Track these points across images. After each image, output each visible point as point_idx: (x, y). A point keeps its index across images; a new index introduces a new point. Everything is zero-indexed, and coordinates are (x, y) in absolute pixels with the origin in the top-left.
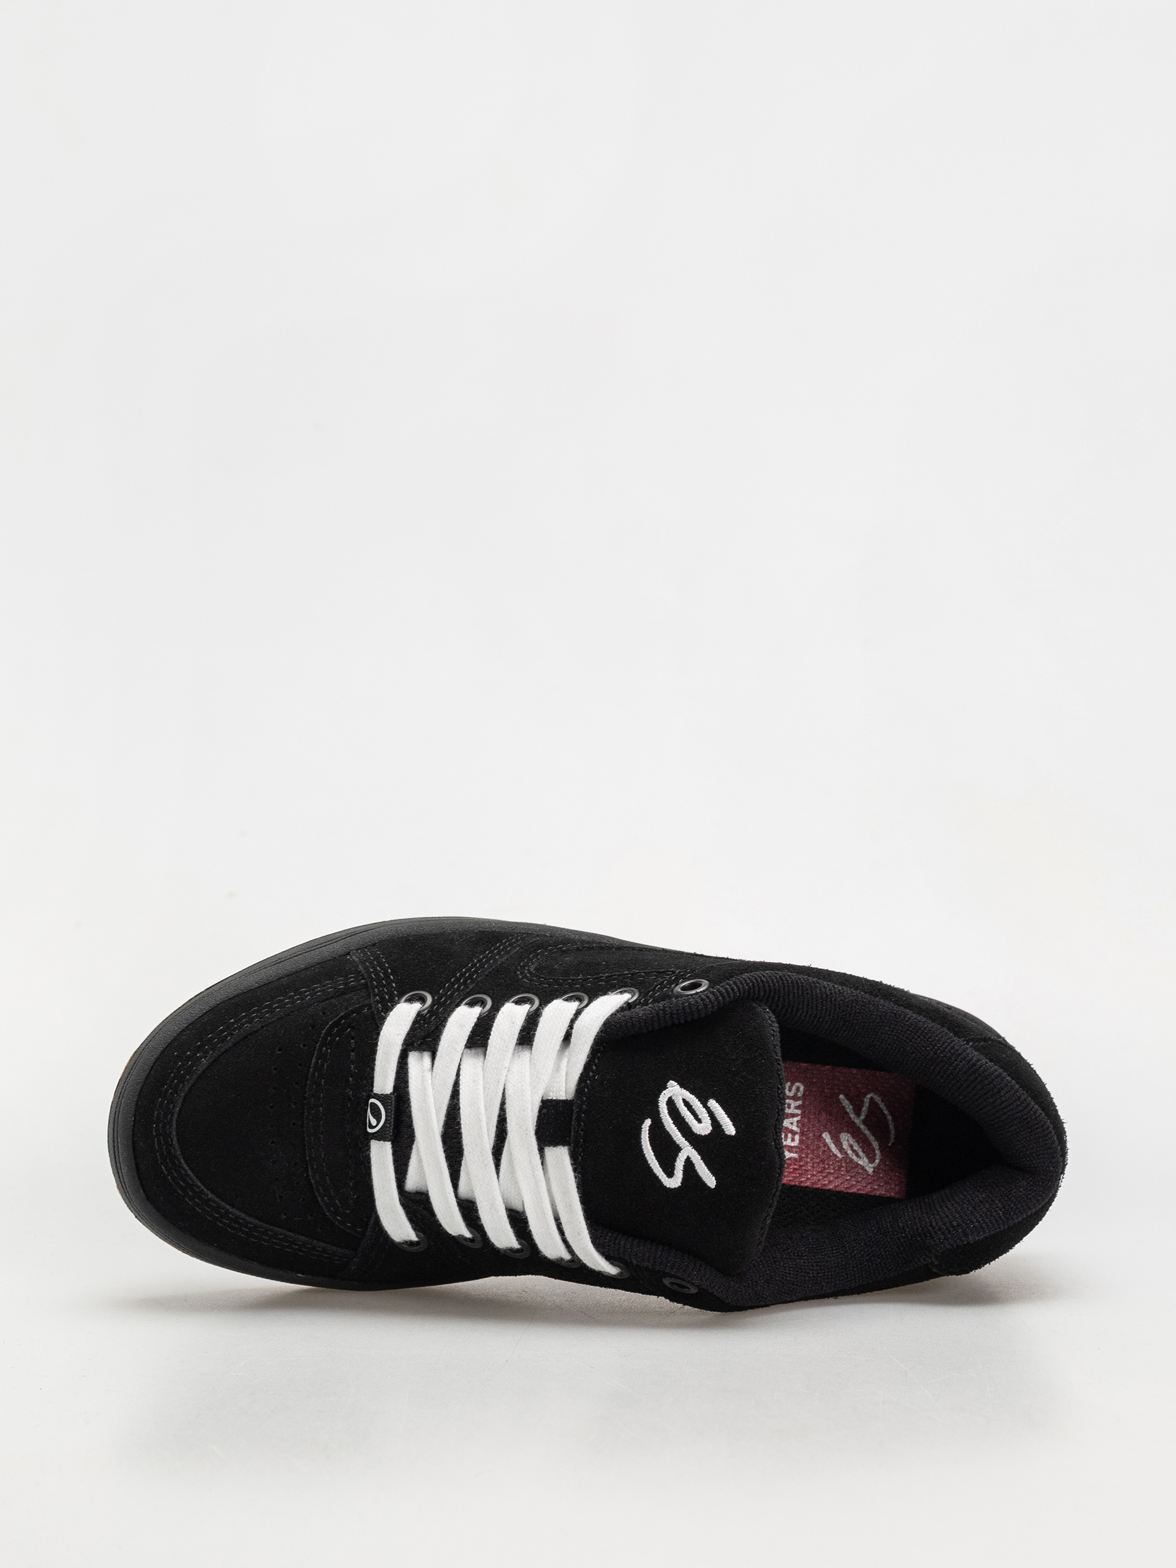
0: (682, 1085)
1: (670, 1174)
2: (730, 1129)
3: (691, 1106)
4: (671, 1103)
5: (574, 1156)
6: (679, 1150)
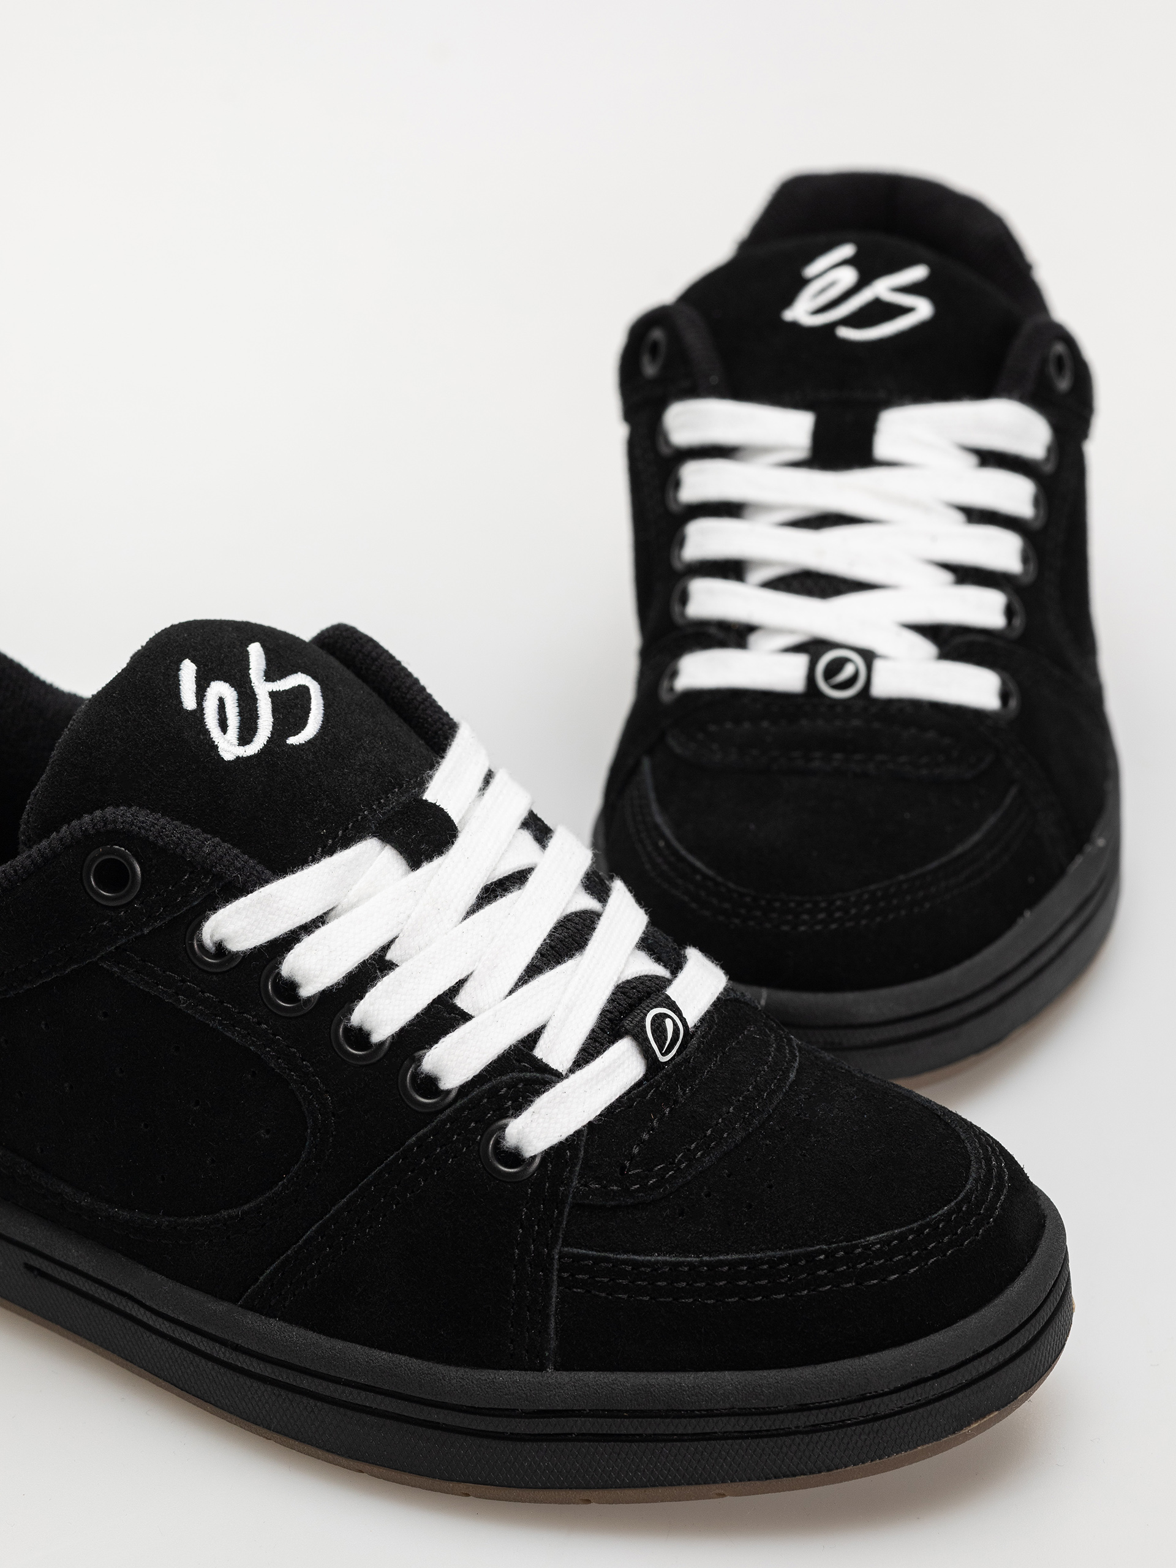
0: (213, 745)
1: (302, 688)
2: (188, 667)
3: (218, 719)
4: (246, 735)
6: (273, 695)
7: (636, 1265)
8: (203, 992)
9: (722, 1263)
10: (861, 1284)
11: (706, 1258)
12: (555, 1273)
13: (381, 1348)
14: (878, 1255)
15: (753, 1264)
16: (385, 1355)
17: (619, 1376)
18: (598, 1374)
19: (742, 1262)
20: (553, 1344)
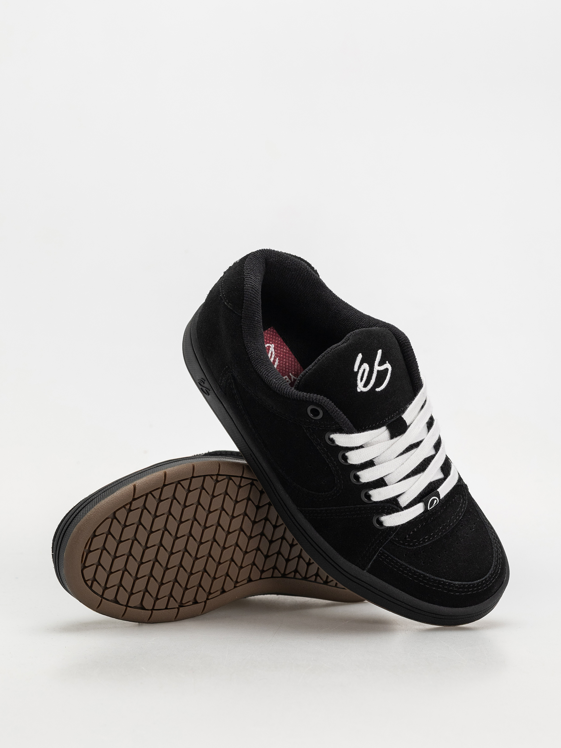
0: (356, 386)
1: (387, 370)
2: (360, 356)
3: (361, 377)
4: (365, 386)
5: (403, 412)
6: (378, 371)
7: (397, 562)
8: (324, 447)
9: (418, 572)
10: (449, 592)
11: (415, 569)
12: (378, 553)
13: (328, 542)
14: (457, 587)
15: (425, 576)
16: (328, 545)
17: (381, 581)
18: (376, 578)
19: (423, 575)
20: (369, 567)
